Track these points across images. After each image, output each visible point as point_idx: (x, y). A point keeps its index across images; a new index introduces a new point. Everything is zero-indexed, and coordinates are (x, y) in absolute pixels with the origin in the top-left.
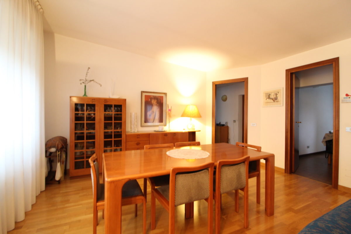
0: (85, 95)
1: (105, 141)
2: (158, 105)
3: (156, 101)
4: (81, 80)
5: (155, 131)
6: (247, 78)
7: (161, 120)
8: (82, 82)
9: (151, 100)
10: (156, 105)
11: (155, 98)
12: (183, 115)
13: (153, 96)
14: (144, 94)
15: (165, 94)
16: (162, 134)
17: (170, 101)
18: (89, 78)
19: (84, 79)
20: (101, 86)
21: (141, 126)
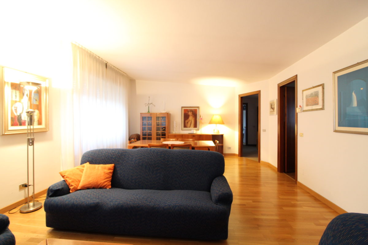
0: (149, 112)
1: (156, 137)
2: (193, 115)
3: (191, 113)
4: (145, 104)
5: (189, 133)
6: (260, 91)
7: (195, 126)
8: (146, 104)
9: (188, 112)
10: (192, 115)
11: (191, 111)
12: (210, 123)
13: (190, 109)
14: (184, 109)
15: (198, 107)
16: (191, 135)
17: (202, 113)
18: (150, 102)
19: (148, 103)
20: (155, 106)
21: (182, 130)
